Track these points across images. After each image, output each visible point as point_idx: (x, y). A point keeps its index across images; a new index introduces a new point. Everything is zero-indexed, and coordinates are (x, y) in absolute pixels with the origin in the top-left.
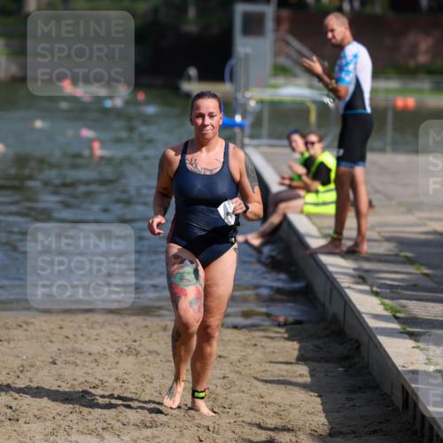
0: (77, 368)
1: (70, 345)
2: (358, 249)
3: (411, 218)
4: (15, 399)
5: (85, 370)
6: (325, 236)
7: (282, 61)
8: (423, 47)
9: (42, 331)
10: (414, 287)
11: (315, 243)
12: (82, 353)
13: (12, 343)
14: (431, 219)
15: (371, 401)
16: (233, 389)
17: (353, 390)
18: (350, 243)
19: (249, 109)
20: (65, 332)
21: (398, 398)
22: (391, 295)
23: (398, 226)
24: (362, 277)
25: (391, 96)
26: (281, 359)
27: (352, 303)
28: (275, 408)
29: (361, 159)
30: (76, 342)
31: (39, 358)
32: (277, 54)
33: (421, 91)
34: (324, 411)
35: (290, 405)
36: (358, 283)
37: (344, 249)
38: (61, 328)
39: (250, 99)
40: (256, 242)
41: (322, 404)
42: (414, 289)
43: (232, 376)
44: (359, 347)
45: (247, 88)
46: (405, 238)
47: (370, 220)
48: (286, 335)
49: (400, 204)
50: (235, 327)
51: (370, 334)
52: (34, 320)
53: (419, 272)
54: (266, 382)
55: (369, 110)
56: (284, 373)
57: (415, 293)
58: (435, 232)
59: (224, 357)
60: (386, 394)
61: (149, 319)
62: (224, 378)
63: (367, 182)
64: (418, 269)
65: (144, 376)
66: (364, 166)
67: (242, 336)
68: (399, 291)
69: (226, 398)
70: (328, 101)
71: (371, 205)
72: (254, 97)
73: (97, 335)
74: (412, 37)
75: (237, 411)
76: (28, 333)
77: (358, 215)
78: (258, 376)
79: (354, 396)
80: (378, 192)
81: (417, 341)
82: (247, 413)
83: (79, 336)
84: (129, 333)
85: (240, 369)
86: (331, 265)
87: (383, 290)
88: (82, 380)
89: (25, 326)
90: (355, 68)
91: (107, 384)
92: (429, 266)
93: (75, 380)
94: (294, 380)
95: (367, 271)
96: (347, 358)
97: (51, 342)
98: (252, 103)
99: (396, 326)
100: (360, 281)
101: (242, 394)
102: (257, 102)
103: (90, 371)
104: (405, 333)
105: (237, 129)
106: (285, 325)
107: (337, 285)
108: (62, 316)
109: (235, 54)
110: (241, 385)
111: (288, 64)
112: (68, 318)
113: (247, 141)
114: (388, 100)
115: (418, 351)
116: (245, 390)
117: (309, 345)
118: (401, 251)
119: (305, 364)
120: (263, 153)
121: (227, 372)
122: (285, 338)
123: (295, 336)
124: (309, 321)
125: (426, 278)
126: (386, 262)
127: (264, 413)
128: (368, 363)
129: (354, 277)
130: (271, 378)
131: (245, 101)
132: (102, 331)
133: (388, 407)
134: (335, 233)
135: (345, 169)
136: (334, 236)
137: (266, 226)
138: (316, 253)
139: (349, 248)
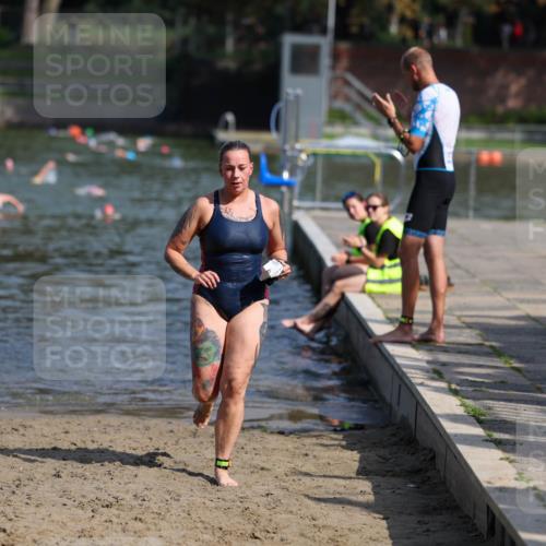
0: (85, 482)
2: (433, 337)
3: (497, 300)
4: (10, 520)
5: (96, 484)
6: (391, 321)
7: (339, 104)
8: (514, 89)
10: (502, 384)
11: (380, 329)
14: (522, 301)
15: (449, 525)
16: (278, 509)
17: (426, 511)
18: (423, 330)
19: (300, 163)
20: (72, 437)
21: (482, 521)
22: (474, 394)
23: (482, 309)
24: (437, 372)
25: (474, 149)
26: (336, 473)
27: (426, 404)
28: (330, 533)
31: (39, 470)
32: (334, 96)
33: (511, 142)
34: (391, 537)
35: (349, 529)
36: (433, 379)
37: (416, 337)
38: (67, 432)
39: (301, 151)
40: (307, 327)
41: (389, 528)
42: (502, 387)
43: (278, 493)
44: (433, 458)
45: (297, 139)
46: (490, 324)
47: (448, 301)
48: (344, 443)
49: (484, 282)
50: (281, 433)
51: (447, 442)
52: (33, 423)
53: (507, 366)
54: (319, 500)
55: (450, 167)
56: (342, 490)
57: (502, 392)
58: (528, 317)
59: (268, 470)
60: (467, 516)
61: (174, 421)
62: (268, 495)
63: (445, 255)
64: (506, 362)
65: (169, 492)
66: (444, 235)
67: (289, 443)
68: (484, 389)
69: (271, 520)
70: (398, 155)
71: (449, 284)
72: (305, 149)
73: (111, 441)
74: (499, 77)
75: (284, 536)
76: (25, 439)
77: (434, 294)
78: (310, 493)
79: (426, 519)
80: (458, 266)
81: (504, 451)
82: (296, 538)
83: (89, 442)
84: (151, 439)
85: (287, 485)
86: (399, 356)
87: (463, 388)
88: (93, 496)
89: (22, 431)
90: (433, 116)
91: (123, 502)
92: (520, 359)
93: (84, 496)
94: (354, 498)
95: (444, 364)
96: (418, 471)
98: (304, 156)
99: (479, 431)
100: (436, 376)
101: (290, 516)
102: (308, 156)
103: (102, 486)
104: (491, 441)
105: (284, 189)
106: (343, 430)
107: (407, 382)
108: (67, 418)
109: (284, 96)
110: (288, 505)
111: (348, 108)
112: (75, 419)
113: (296, 203)
114: (470, 153)
115: (507, 463)
116: (294, 510)
117: (372, 455)
118: (487, 340)
119: (367, 479)
120: (315, 218)
121: (271, 488)
122: (343, 447)
123: (355, 444)
124: (372, 427)
125: (517, 374)
126: (466, 353)
127: (317, 538)
128: (445, 477)
129: (428, 371)
130: (326, 496)
131: (295, 154)
132: (117, 437)
133: (469, 532)
134: (403, 316)
135: (414, 238)
136: (403, 320)
137: (319, 308)
138: (381, 342)
139: (422, 335)
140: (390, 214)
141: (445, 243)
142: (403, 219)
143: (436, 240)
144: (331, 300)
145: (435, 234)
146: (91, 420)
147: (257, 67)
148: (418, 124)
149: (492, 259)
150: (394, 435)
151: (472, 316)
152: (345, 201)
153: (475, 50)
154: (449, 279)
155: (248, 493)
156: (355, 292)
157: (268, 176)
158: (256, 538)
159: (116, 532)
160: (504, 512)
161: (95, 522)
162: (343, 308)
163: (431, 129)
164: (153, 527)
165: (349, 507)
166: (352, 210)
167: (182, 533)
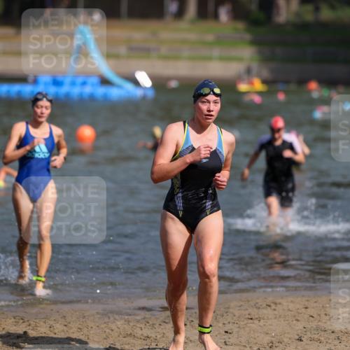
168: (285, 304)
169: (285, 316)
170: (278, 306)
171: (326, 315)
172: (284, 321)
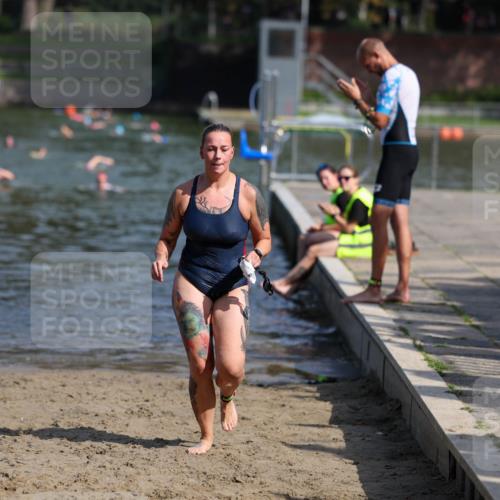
1: (73, 405)
2: (399, 298)
3: (458, 263)
4: (13, 465)
5: (91, 433)
6: (361, 283)
7: (313, 84)
8: (473, 70)
9: (43, 389)
10: (463, 340)
11: (351, 290)
12: (87, 414)
13: (8, 402)
14: (481, 264)
15: (414, 469)
16: (257, 455)
17: (393, 457)
18: (390, 291)
19: (277, 139)
20: (69, 390)
21: (444, 466)
22: (436, 349)
24: (403, 330)
25: (437, 125)
26: (312, 422)
27: (392, 358)
28: (305, 477)
29: (404, 196)
30: (80, 402)
31: (38, 420)
32: (308, 77)
33: (470, 119)
34: (361, 480)
35: (323, 474)
36: (399, 336)
37: (384, 297)
38: (64, 386)
39: (277, 127)
40: (284, 289)
41: (359, 473)
42: (463, 343)
43: (257, 440)
44: (400, 408)
45: (274, 116)
47: (413, 265)
48: (318, 395)
49: (446, 247)
50: (260, 385)
51: (412, 394)
52: (33, 377)
53: (467, 323)
54: (295, 447)
55: (413, 141)
56: (316, 437)
57: (463, 347)
59: (248, 419)
60: (431, 462)
61: (163, 375)
62: (248, 442)
63: (410, 223)
64: (466, 321)
66: (408, 204)
67: (268, 395)
68: (446, 345)
69: (250, 466)
70: (365, 130)
71: (414, 248)
72: (282, 125)
73: (104, 394)
74: (459, 59)
75: (263, 480)
76: (26, 391)
77: (400, 259)
78: (285, 440)
79: (394, 463)
80: (422, 233)
81: (465, 401)
82: (274, 482)
83: (84, 395)
84: (141, 391)
85: (266, 433)
86: (368, 315)
87: (427, 344)
88: (87, 444)
89: (23, 384)
90: (397, 95)
91: (115, 449)
92: (478, 317)
93: (79, 444)
94: (327, 445)
95: (409, 322)
96: (386, 420)
97: (52, 401)
98: (280, 132)
99: (442, 384)
100: (401, 333)
101: (269, 461)
102: (285, 132)
104: (452, 393)
105: (263, 162)
106: (317, 383)
107: (375, 338)
108: (65, 372)
109: (261, 77)
110: (267, 452)
111: (320, 88)
112: (72, 374)
113: (274, 175)
114: (433, 129)
115: (466, 412)
116: (272, 456)
117: (344, 406)
118: (448, 300)
119: (339, 427)
120: (291, 189)
121: (251, 436)
122: (317, 398)
123: (328, 395)
124: (344, 379)
125: (476, 331)
126: (430, 312)
127: (293, 482)
128: (410, 426)
129: (394, 329)
130: (302, 443)
131: (272, 130)
132: (109, 389)
133: (433, 476)
134: (373, 279)
135: (383, 207)
136: (372, 282)
137: (295, 272)
138: (352, 302)
139: (389, 296)
140: (360, 185)
141: (410, 212)
142: (373, 190)
143: (402, 209)
144: (305, 264)
145: (400, 203)
146: (86, 374)
147: (238, 50)
148: (383, 102)
149: (453, 226)
150: (363, 387)
151: (435, 278)
152: (318, 173)
153: (437, 34)
154: (413, 244)
155: (230, 440)
156: (329, 256)
157: (248, 150)
158: (237, 481)
159: (109, 476)
160: (464, 457)
161: (89, 468)
162: (316, 271)
163: (396, 106)
164: (143, 472)
165: (322, 453)
166: (325, 181)
167: (170, 477)
168: (37, 380)
169: (37, 396)
170: (29, 383)
171: (88, 394)
172: (36, 402)
